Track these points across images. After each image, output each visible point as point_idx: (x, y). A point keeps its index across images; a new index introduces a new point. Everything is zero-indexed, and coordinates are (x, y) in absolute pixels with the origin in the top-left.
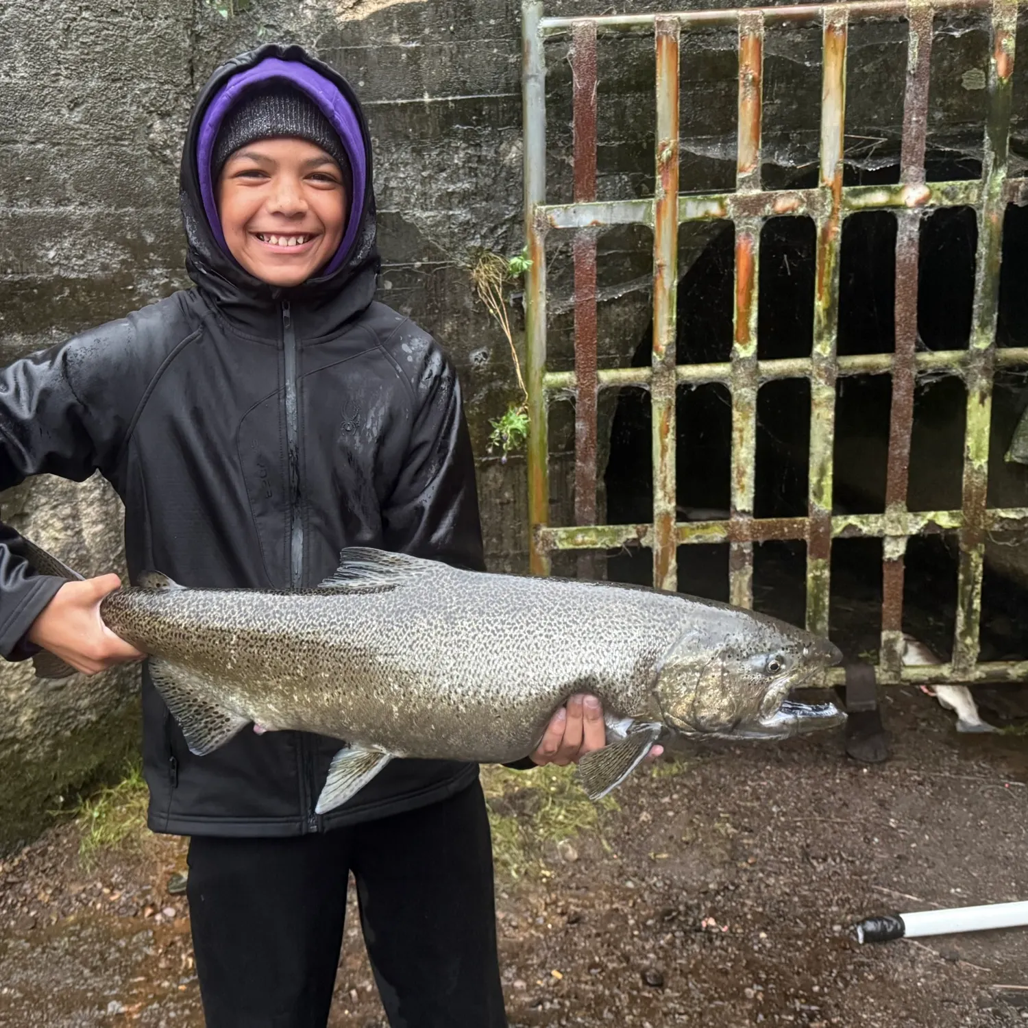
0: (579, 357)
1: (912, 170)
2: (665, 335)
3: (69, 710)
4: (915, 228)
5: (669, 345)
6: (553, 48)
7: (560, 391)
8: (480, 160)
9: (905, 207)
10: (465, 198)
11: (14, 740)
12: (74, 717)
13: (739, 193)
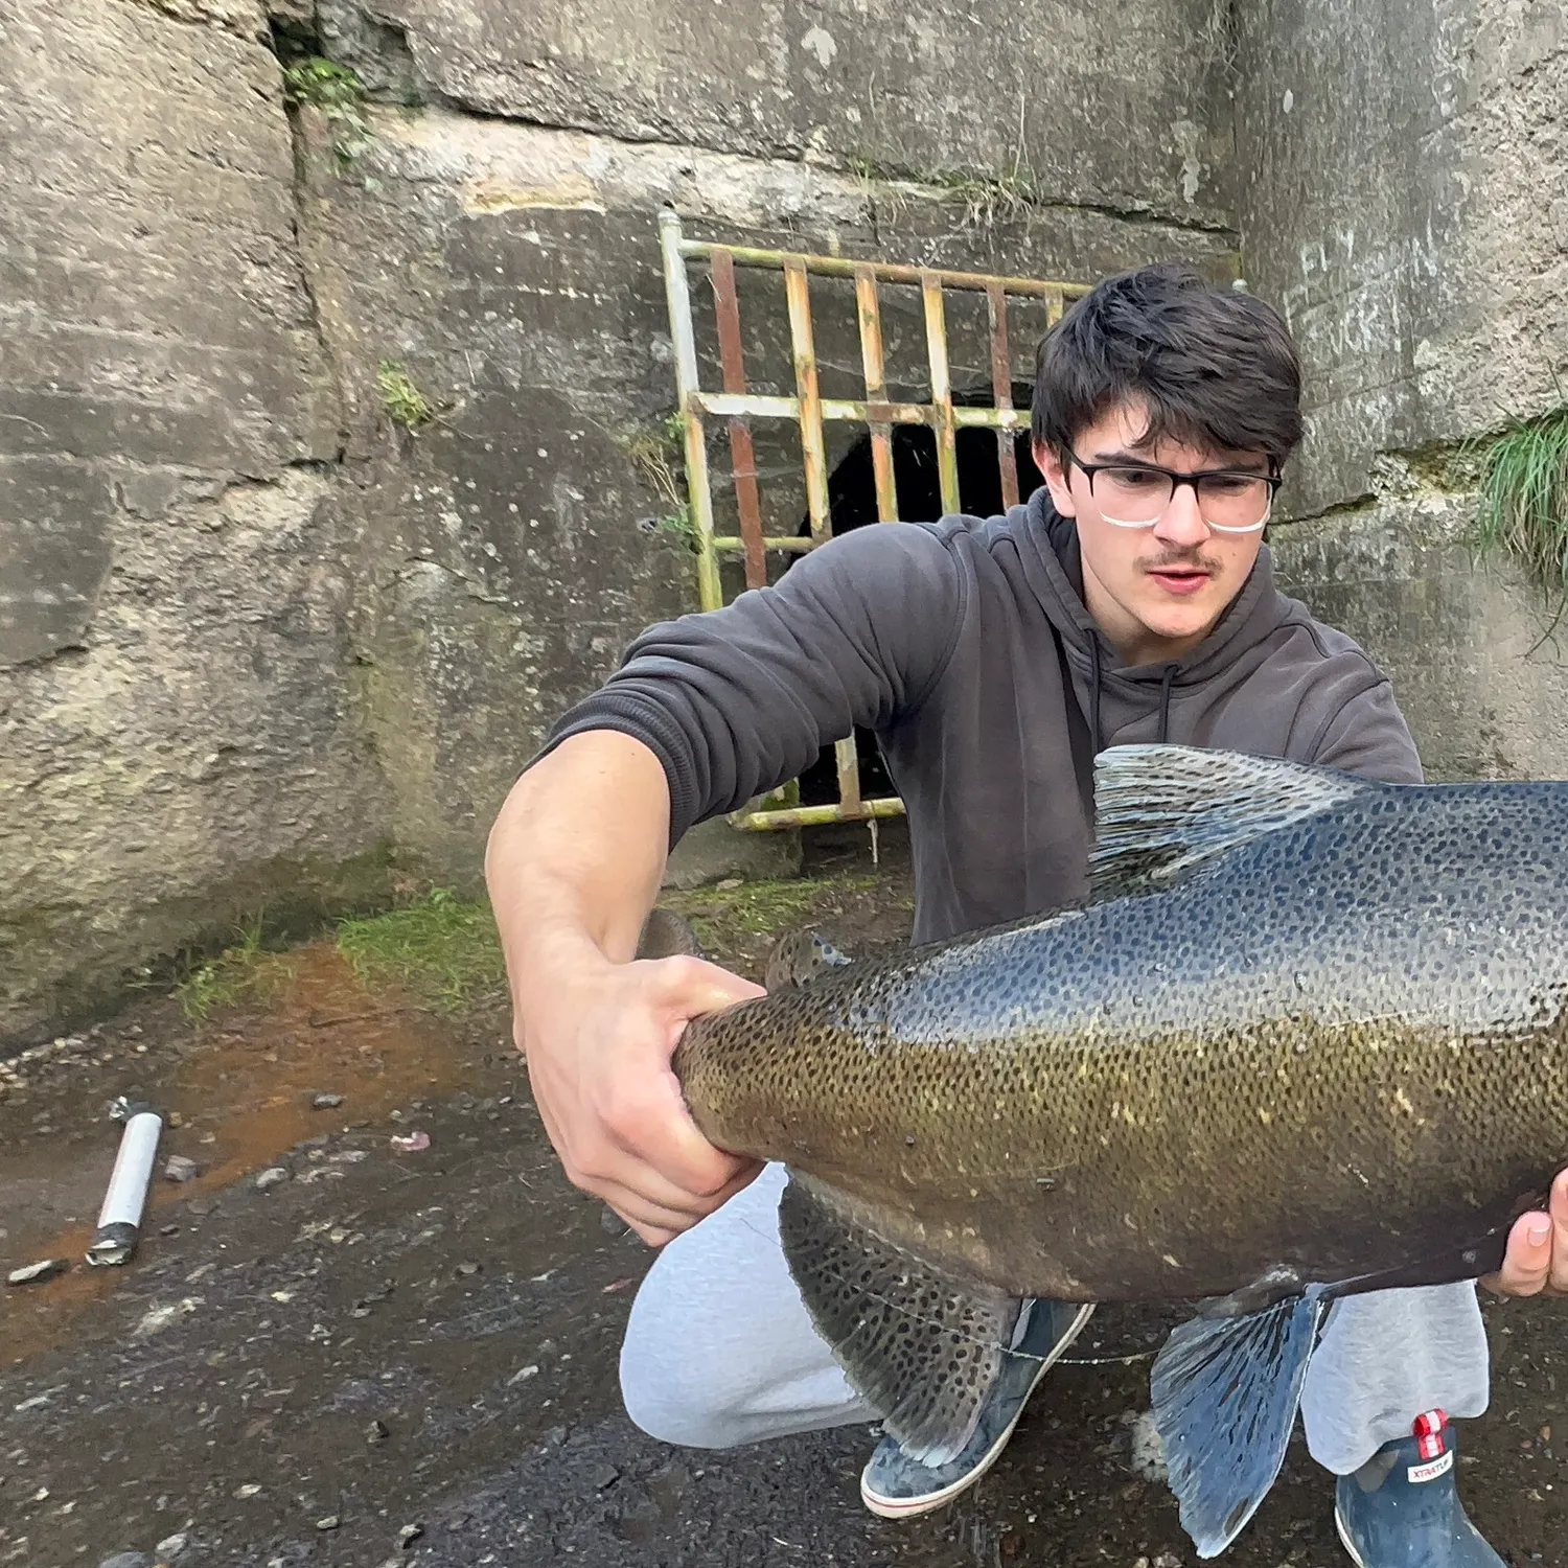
0: (744, 524)
1: (1004, 400)
2: (819, 510)
3: (151, 875)
4: (1011, 442)
5: (824, 519)
6: (694, 266)
7: (729, 552)
8: (633, 353)
9: (1000, 427)
10: (621, 384)
11: (73, 906)
12: (162, 882)
13: (869, 403)
